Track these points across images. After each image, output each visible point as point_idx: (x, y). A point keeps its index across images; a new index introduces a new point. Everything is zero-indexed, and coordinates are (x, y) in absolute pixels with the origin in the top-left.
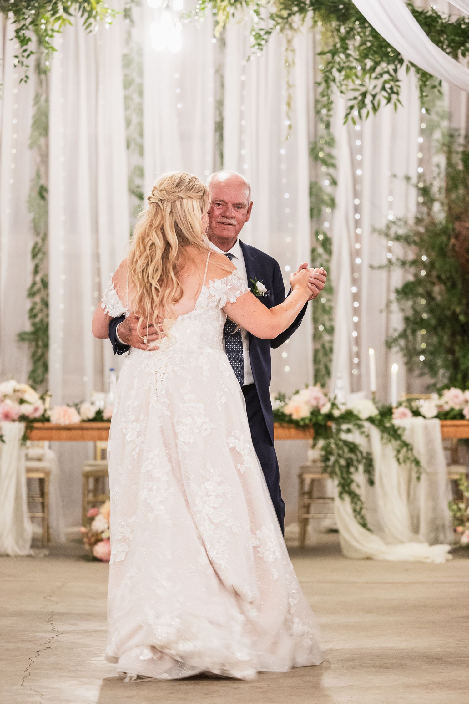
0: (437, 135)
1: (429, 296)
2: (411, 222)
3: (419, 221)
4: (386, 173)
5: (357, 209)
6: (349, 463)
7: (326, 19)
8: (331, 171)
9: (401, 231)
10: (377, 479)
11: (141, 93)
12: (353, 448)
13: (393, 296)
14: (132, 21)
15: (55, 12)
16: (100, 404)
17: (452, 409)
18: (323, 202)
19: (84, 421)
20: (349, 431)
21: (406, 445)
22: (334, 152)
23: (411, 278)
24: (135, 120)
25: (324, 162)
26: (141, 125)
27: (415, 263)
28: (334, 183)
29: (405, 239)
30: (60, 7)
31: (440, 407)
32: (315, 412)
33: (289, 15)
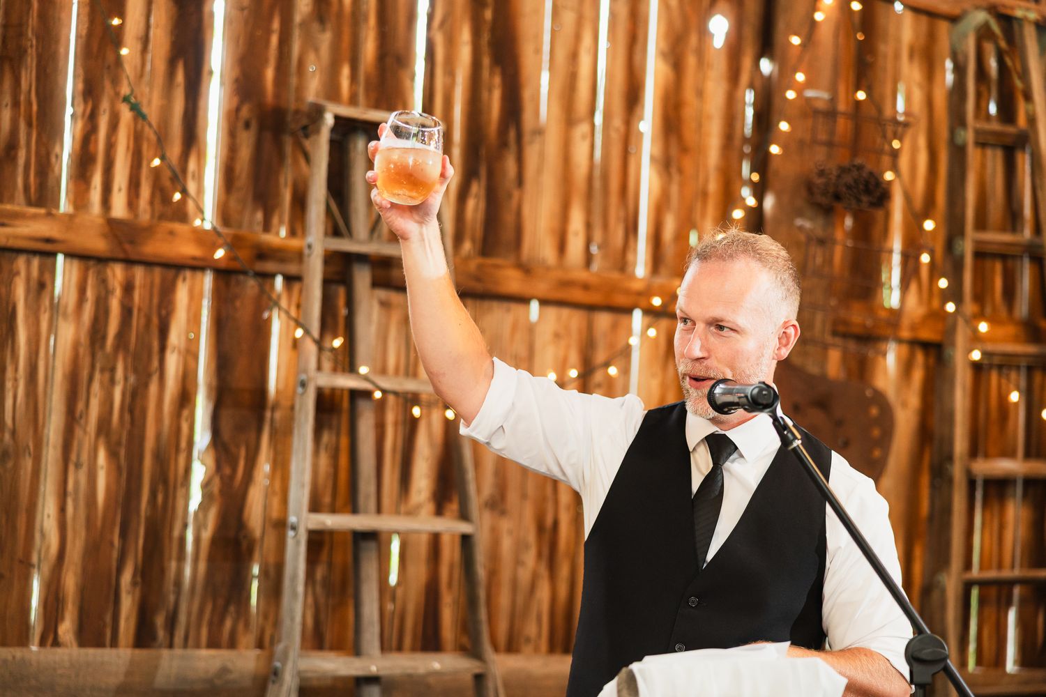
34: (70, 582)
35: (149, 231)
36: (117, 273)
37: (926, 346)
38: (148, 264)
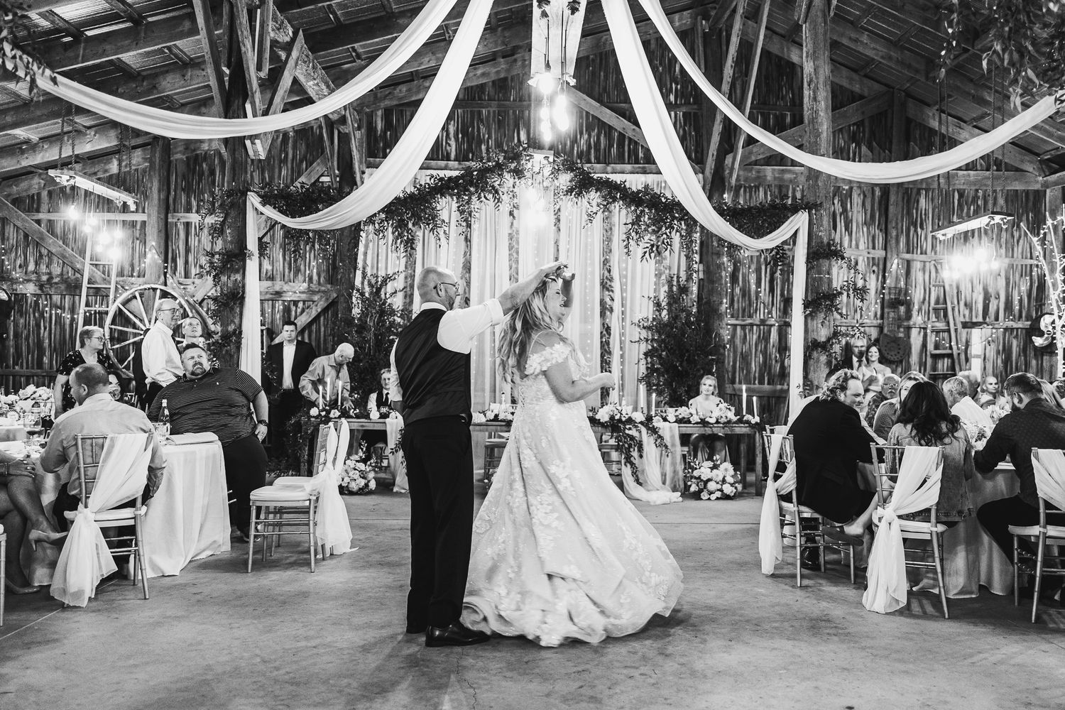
0: (663, 277)
1: (660, 357)
2: (651, 319)
3: (654, 319)
4: (638, 295)
5: (623, 313)
6: (630, 446)
7: (628, 206)
8: (611, 293)
9: (646, 324)
10: (644, 455)
11: (517, 253)
12: (632, 438)
13: (642, 356)
14: (514, 217)
15: (479, 198)
16: (496, 412)
17: (684, 418)
18: (606, 308)
19: (487, 421)
20: (630, 429)
21: (660, 437)
22: (613, 284)
23: (650, 347)
24: (514, 266)
25: (608, 290)
26: (517, 269)
27: (653, 340)
28: (612, 300)
29: (648, 328)
30: (482, 195)
31: (676, 416)
32: (612, 418)
33: (608, 204)
34: (757, 375)
35: (766, 321)
36: (762, 327)
37: (924, 328)
38: (767, 325)
